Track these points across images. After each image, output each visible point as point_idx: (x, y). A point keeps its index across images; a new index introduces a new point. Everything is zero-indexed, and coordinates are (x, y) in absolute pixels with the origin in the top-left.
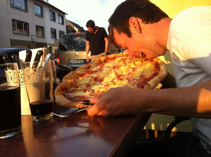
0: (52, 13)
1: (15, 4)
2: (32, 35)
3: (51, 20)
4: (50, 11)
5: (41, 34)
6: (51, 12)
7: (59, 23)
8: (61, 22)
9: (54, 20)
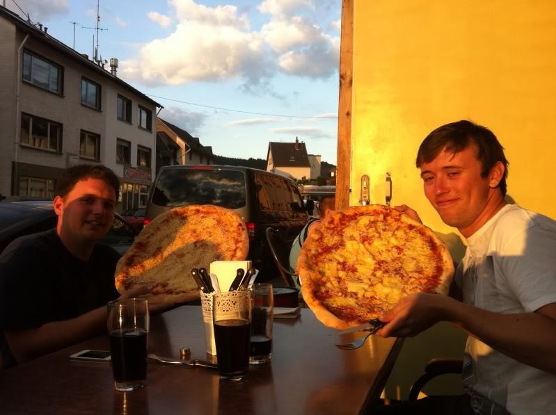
0: (123, 102)
1: (33, 77)
2: (69, 154)
3: (119, 119)
4: (119, 96)
5: (92, 151)
6: (121, 101)
7: (140, 127)
8: (144, 125)
9: (128, 119)
